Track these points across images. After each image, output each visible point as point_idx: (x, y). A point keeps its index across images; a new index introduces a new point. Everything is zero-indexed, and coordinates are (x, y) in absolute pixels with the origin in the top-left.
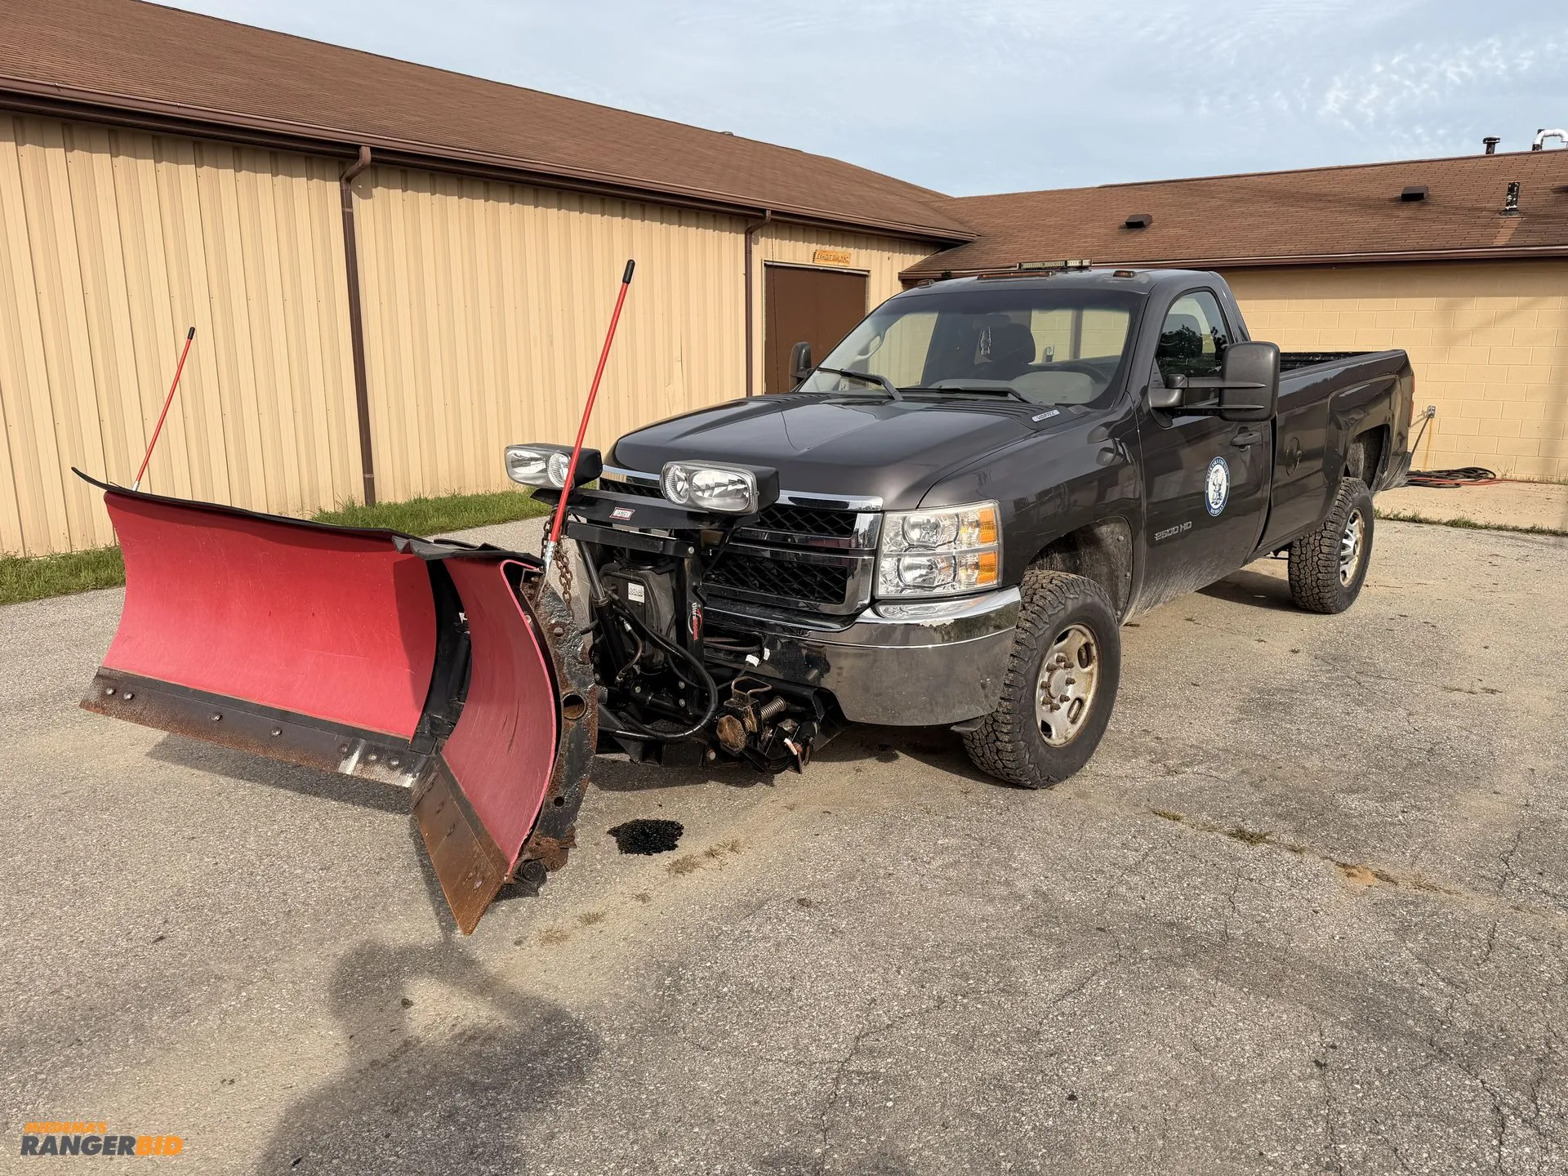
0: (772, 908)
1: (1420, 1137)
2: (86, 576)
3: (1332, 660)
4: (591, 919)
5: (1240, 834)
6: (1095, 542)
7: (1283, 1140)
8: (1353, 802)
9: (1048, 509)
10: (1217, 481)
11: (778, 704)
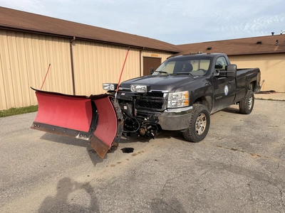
0: (150, 161)
1: (267, 196)
2: (26, 111)
3: (248, 122)
4: (119, 163)
5: (233, 149)
6: (205, 99)
7: (243, 196)
8: (253, 144)
9: (196, 94)
10: (226, 89)
11: (150, 127)
